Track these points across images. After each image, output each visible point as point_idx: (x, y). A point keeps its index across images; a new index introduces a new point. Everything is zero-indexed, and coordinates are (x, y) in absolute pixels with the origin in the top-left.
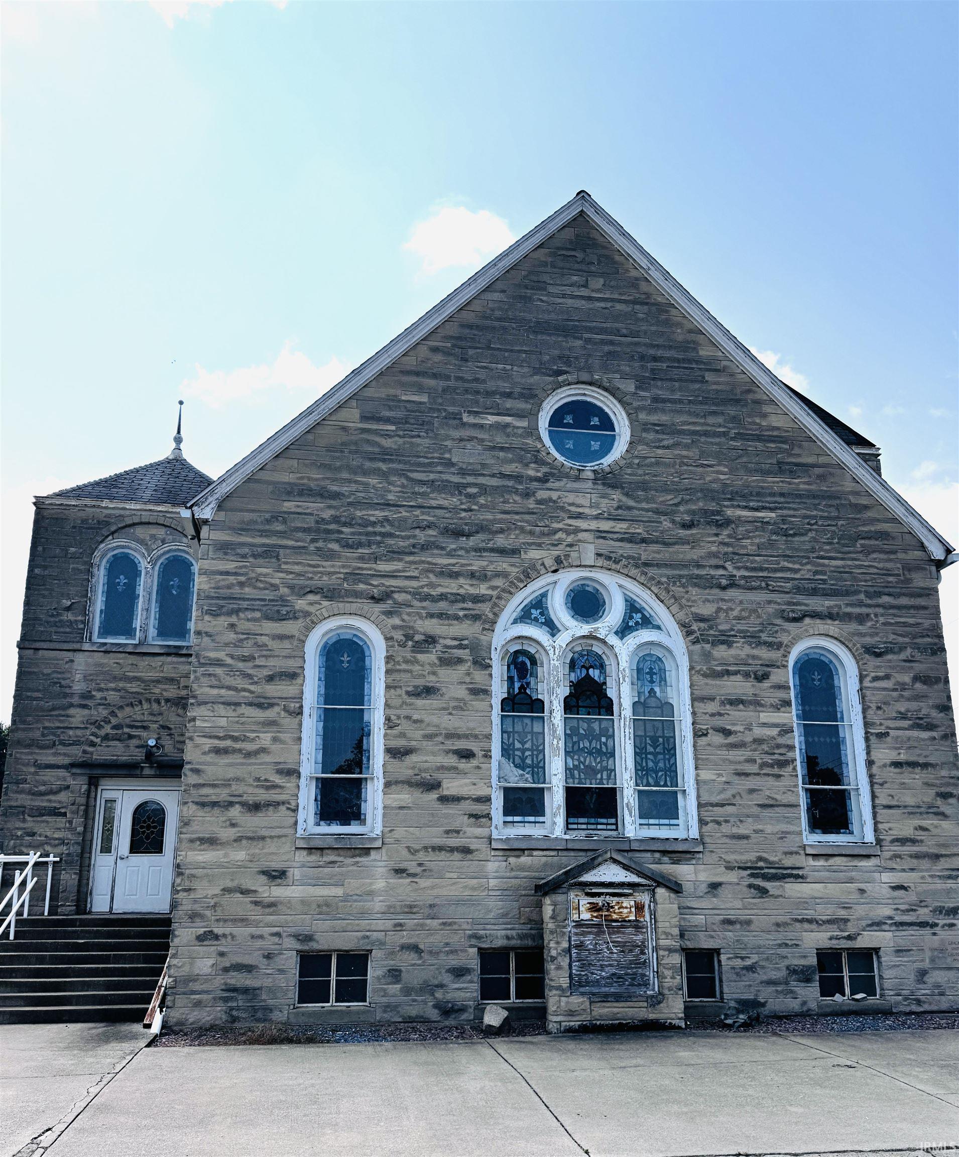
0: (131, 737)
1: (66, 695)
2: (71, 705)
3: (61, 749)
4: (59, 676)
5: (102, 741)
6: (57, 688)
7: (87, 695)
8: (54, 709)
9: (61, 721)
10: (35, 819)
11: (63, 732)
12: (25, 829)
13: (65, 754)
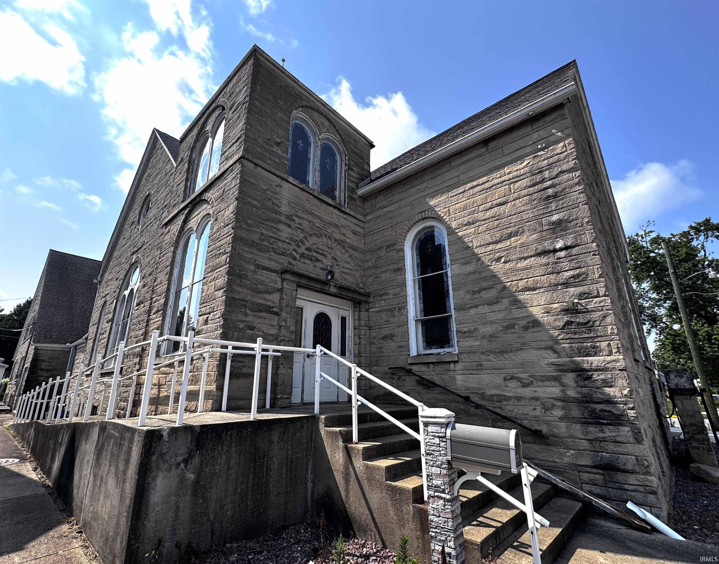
0: (317, 260)
1: (276, 212)
2: (281, 222)
3: (274, 256)
4: (272, 195)
5: (300, 257)
6: (270, 203)
7: (289, 217)
8: (268, 220)
9: (273, 232)
10: (255, 313)
11: (275, 242)
12: (246, 322)
13: (276, 261)
